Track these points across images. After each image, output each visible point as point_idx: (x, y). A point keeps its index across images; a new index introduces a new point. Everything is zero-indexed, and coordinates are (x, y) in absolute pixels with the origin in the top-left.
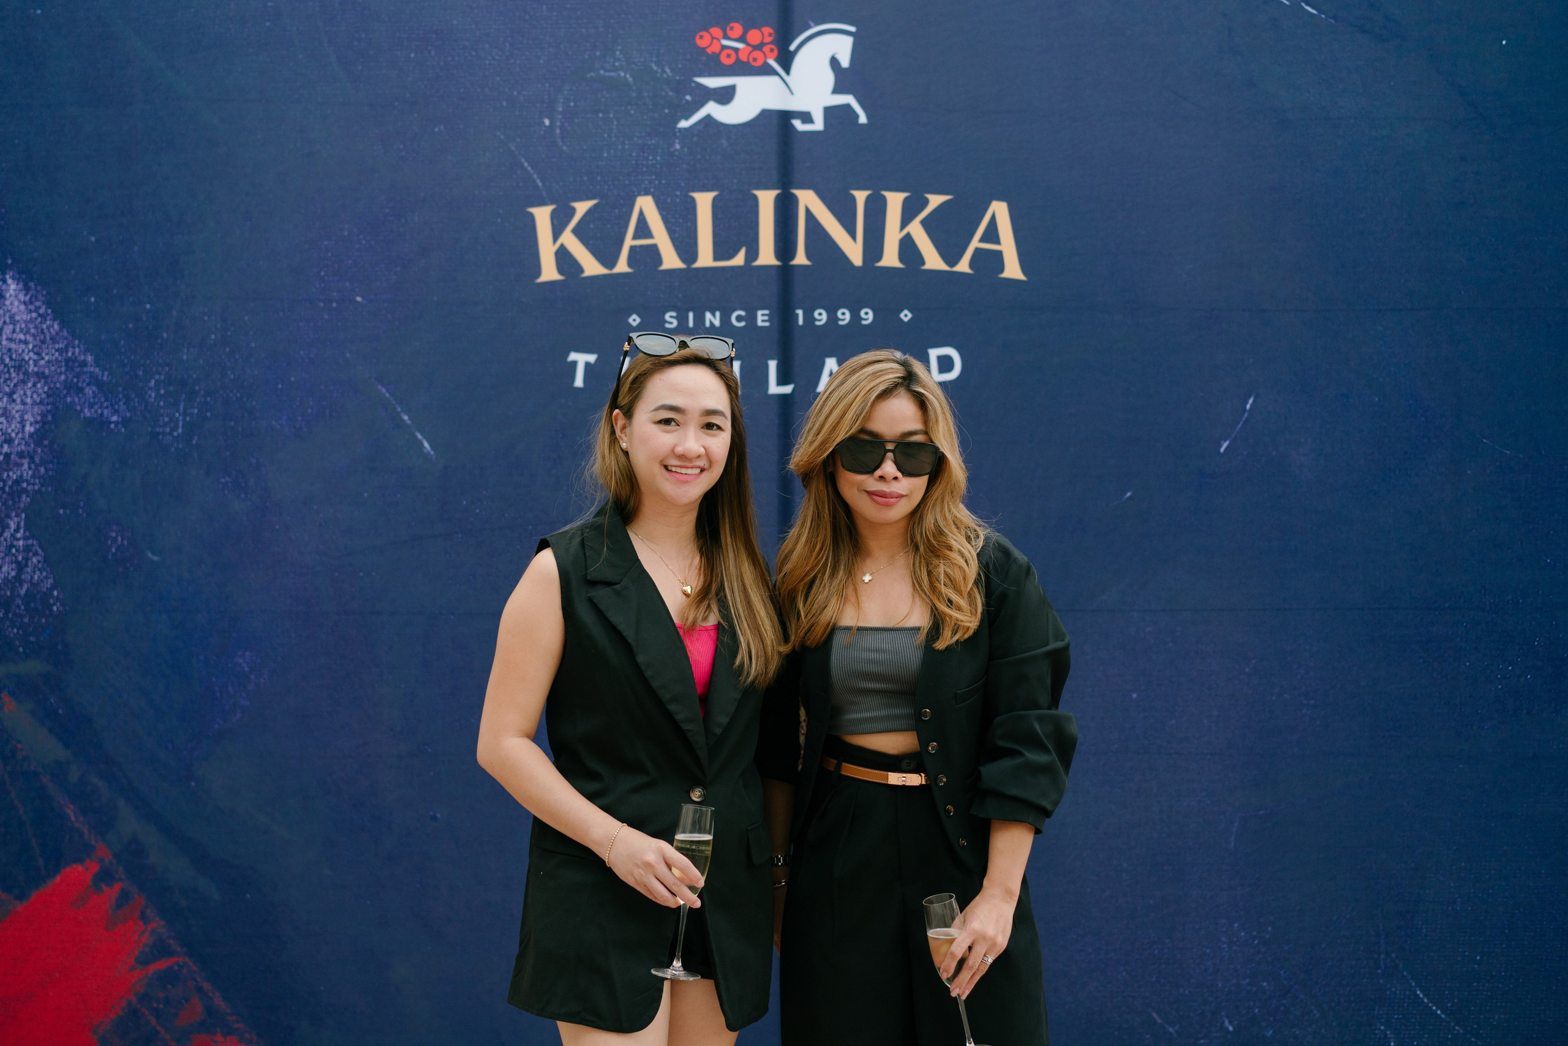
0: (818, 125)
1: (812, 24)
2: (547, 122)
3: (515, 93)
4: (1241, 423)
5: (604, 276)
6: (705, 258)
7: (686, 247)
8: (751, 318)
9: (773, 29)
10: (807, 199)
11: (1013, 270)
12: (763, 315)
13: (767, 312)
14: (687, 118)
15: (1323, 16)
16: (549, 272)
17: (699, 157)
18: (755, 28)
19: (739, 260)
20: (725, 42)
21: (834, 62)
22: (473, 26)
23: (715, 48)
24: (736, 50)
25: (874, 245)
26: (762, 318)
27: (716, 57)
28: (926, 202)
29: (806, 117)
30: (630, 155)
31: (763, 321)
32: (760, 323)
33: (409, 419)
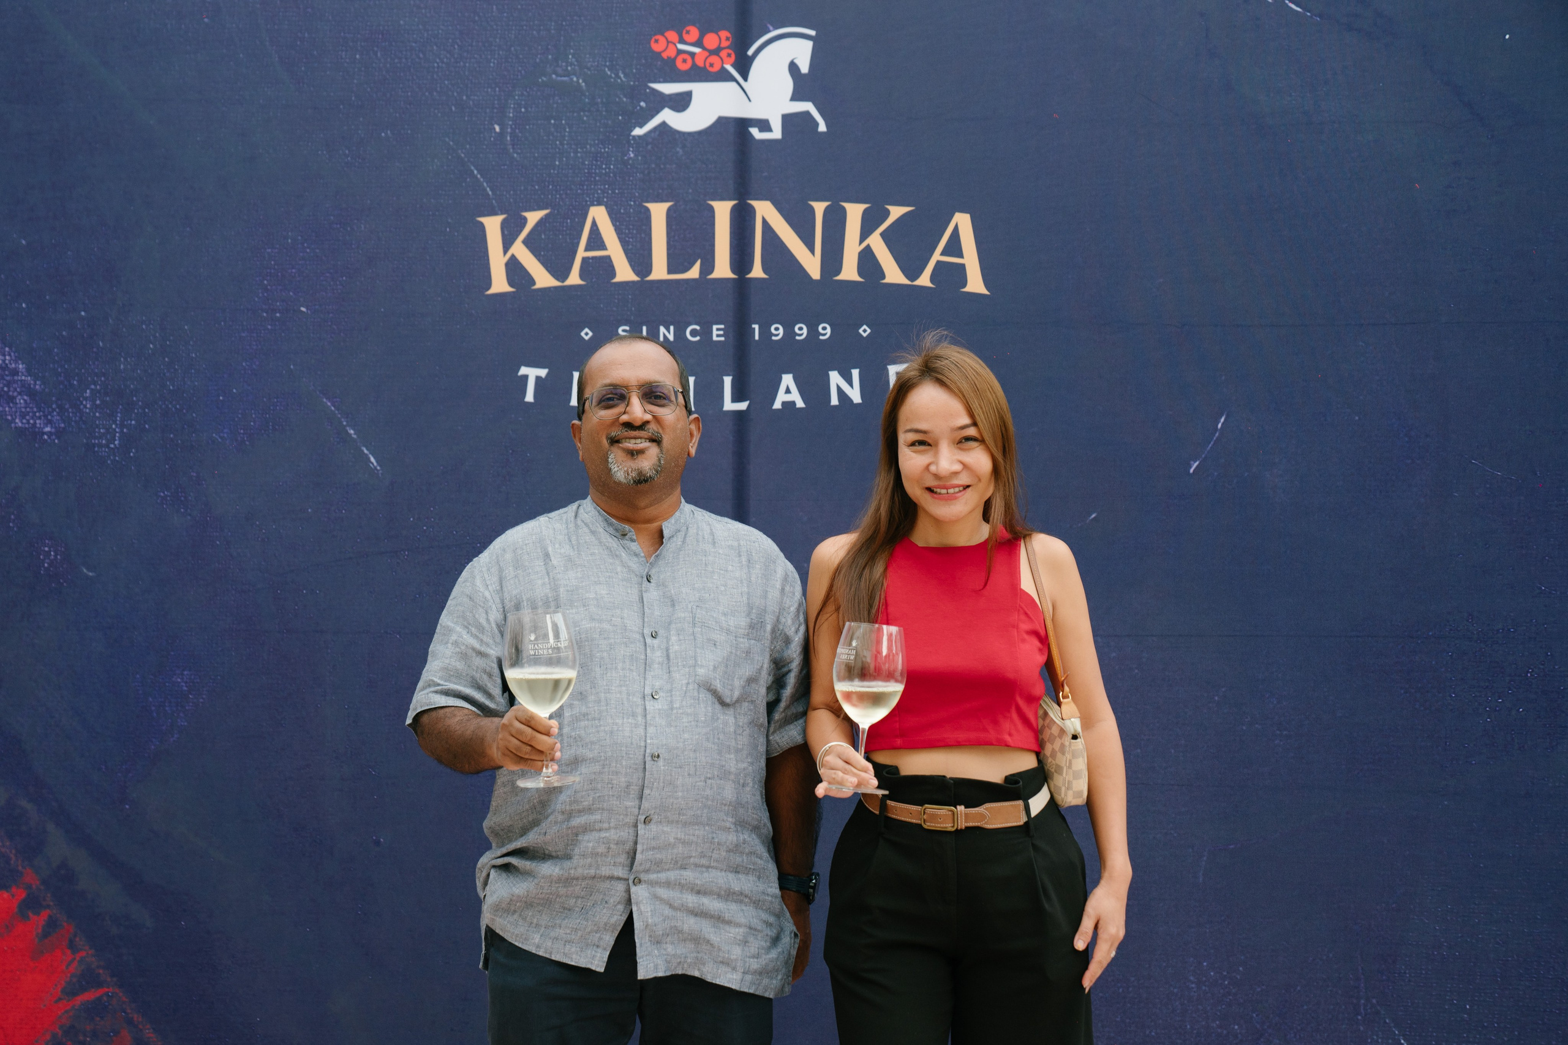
0: (776, 133)
1: (771, 28)
2: (497, 129)
3: (464, 98)
4: (1212, 443)
5: (556, 288)
6: (659, 271)
7: (640, 259)
8: (706, 332)
9: (731, 34)
10: (764, 210)
11: (975, 284)
12: (718, 330)
13: (722, 326)
14: (641, 127)
15: (1309, 14)
16: (500, 284)
17: (653, 166)
18: (712, 31)
19: (694, 273)
20: (681, 47)
21: (793, 68)
22: (421, 27)
23: (670, 53)
24: (692, 55)
25: (832, 258)
26: (717, 333)
27: (672, 62)
28: (887, 213)
29: (764, 125)
30: (583, 163)
31: (718, 336)
32: (715, 338)
33: (355, 434)
